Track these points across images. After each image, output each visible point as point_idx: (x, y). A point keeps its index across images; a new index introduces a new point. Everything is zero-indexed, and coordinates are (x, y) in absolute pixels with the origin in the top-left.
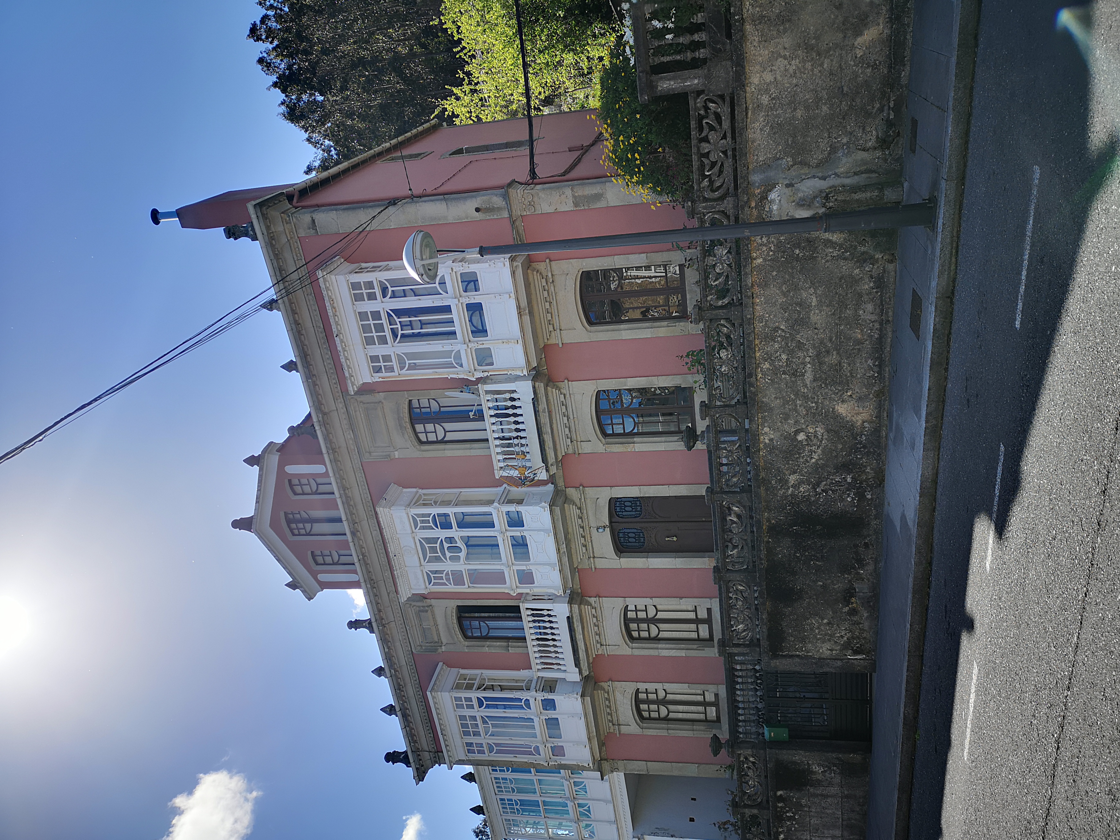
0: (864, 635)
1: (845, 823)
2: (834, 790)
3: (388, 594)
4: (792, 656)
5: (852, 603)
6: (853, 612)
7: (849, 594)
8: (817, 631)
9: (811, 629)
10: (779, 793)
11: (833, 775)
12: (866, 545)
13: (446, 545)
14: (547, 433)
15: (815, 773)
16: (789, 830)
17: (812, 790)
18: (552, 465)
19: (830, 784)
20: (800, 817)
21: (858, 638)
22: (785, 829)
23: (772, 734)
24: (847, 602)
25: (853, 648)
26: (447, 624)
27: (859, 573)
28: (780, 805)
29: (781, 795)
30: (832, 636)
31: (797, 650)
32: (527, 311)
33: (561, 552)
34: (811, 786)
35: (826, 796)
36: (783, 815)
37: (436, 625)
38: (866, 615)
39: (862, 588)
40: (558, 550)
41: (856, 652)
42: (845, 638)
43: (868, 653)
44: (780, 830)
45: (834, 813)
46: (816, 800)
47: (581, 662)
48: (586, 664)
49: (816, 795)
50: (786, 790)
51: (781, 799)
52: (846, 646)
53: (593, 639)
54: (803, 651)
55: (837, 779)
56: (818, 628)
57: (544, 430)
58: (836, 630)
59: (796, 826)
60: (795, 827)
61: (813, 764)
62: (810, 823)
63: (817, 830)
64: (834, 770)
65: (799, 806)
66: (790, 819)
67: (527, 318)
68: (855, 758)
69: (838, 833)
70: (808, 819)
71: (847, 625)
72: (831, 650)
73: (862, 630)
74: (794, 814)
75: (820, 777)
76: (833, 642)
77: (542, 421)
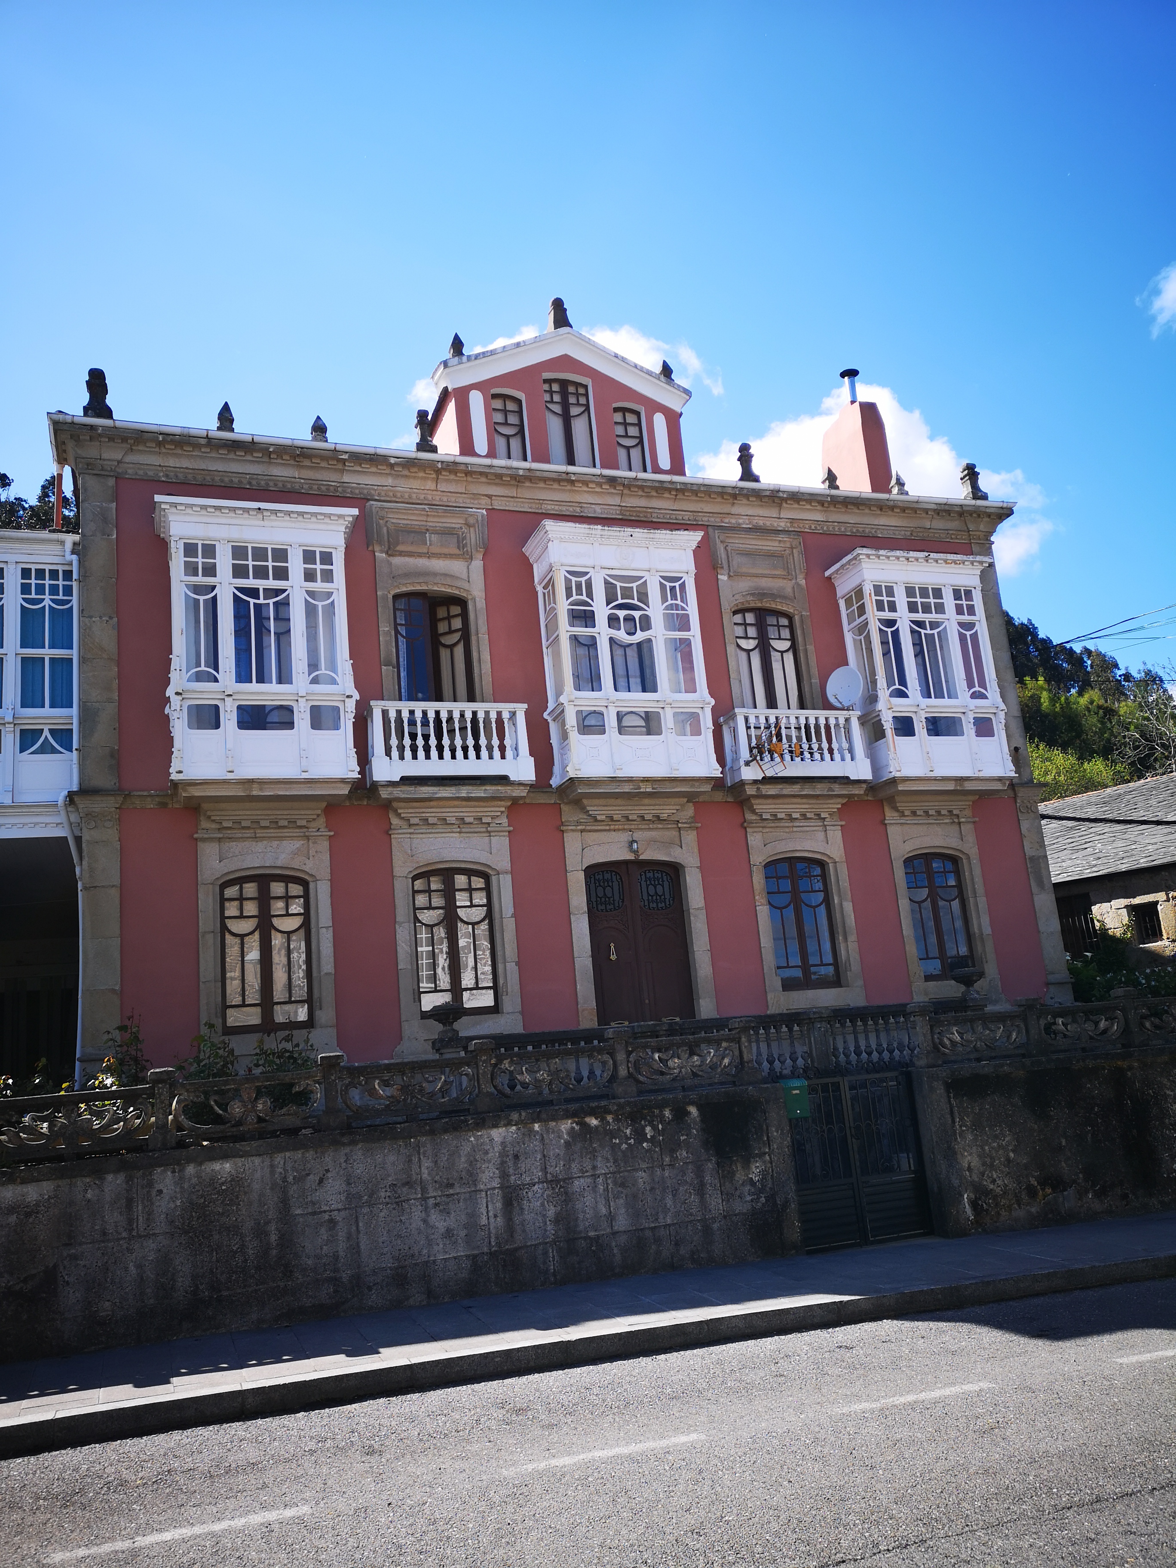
0: (1003, 1213)
1: (648, 1233)
2: (716, 1203)
3: (490, 496)
4: (952, 1113)
5: (1043, 1190)
6: (1032, 1192)
7: (1057, 1183)
8: (995, 1144)
9: (996, 1137)
10: (693, 1110)
11: (749, 1198)
12: (1125, 1197)
13: (637, 614)
14: (802, 789)
15: (747, 1165)
16: (613, 1134)
17: (710, 1165)
18: (758, 789)
19: (727, 1197)
20: (647, 1151)
21: (997, 1205)
22: (613, 1126)
23: (798, 1092)
24: (1044, 1182)
25: (980, 1199)
26: (435, 574)
27: (1087, 1192)
28: (667, 1113)
29: (689, 1113)
30: (992, 1167)
31: (961, 1119)
32: (958, 788)
33: (641, 784)
34: (718, 1164)
35: (701, 1190)
36: (645, 1120)
37: (429, 555)
38: (1033, 1210)
39: (1069, 1200)
40: (646, 780)
41: (974, 1204)
42: (992, 1186)
43: (977, 1222)
44: (610, 1118)
45: (666, 1210)
46: (690, 1176)
47: (412, 789)
48: (403, 796)
49: (699, 1172)
50: (702, 1121)
51: (680, 1114)
52: (980, 1192)
53: (432, 814)
54: (961, 1127)
55: (741, 1207)
56: (999, 1146)
57: (807, 786)
58: (1003, 1172)
59: (624, 1146)
60: (621, 1144)
61: (764, 1162)
62: (636, 1170)
63: (623, 1185)
64: (758, 1198)
65: (672, 1147)
66: (640, 1136)
67: (951, 786)
68: (794, 1230)
69: (622, 1223)
70: (644, 1165)
71: (1012, 1185)
72: (969, 1169)
73: (1010, 1209)
74: (653, 1140)
75: (740, 1176)
76: (982, 1169)
77: (819, 786)
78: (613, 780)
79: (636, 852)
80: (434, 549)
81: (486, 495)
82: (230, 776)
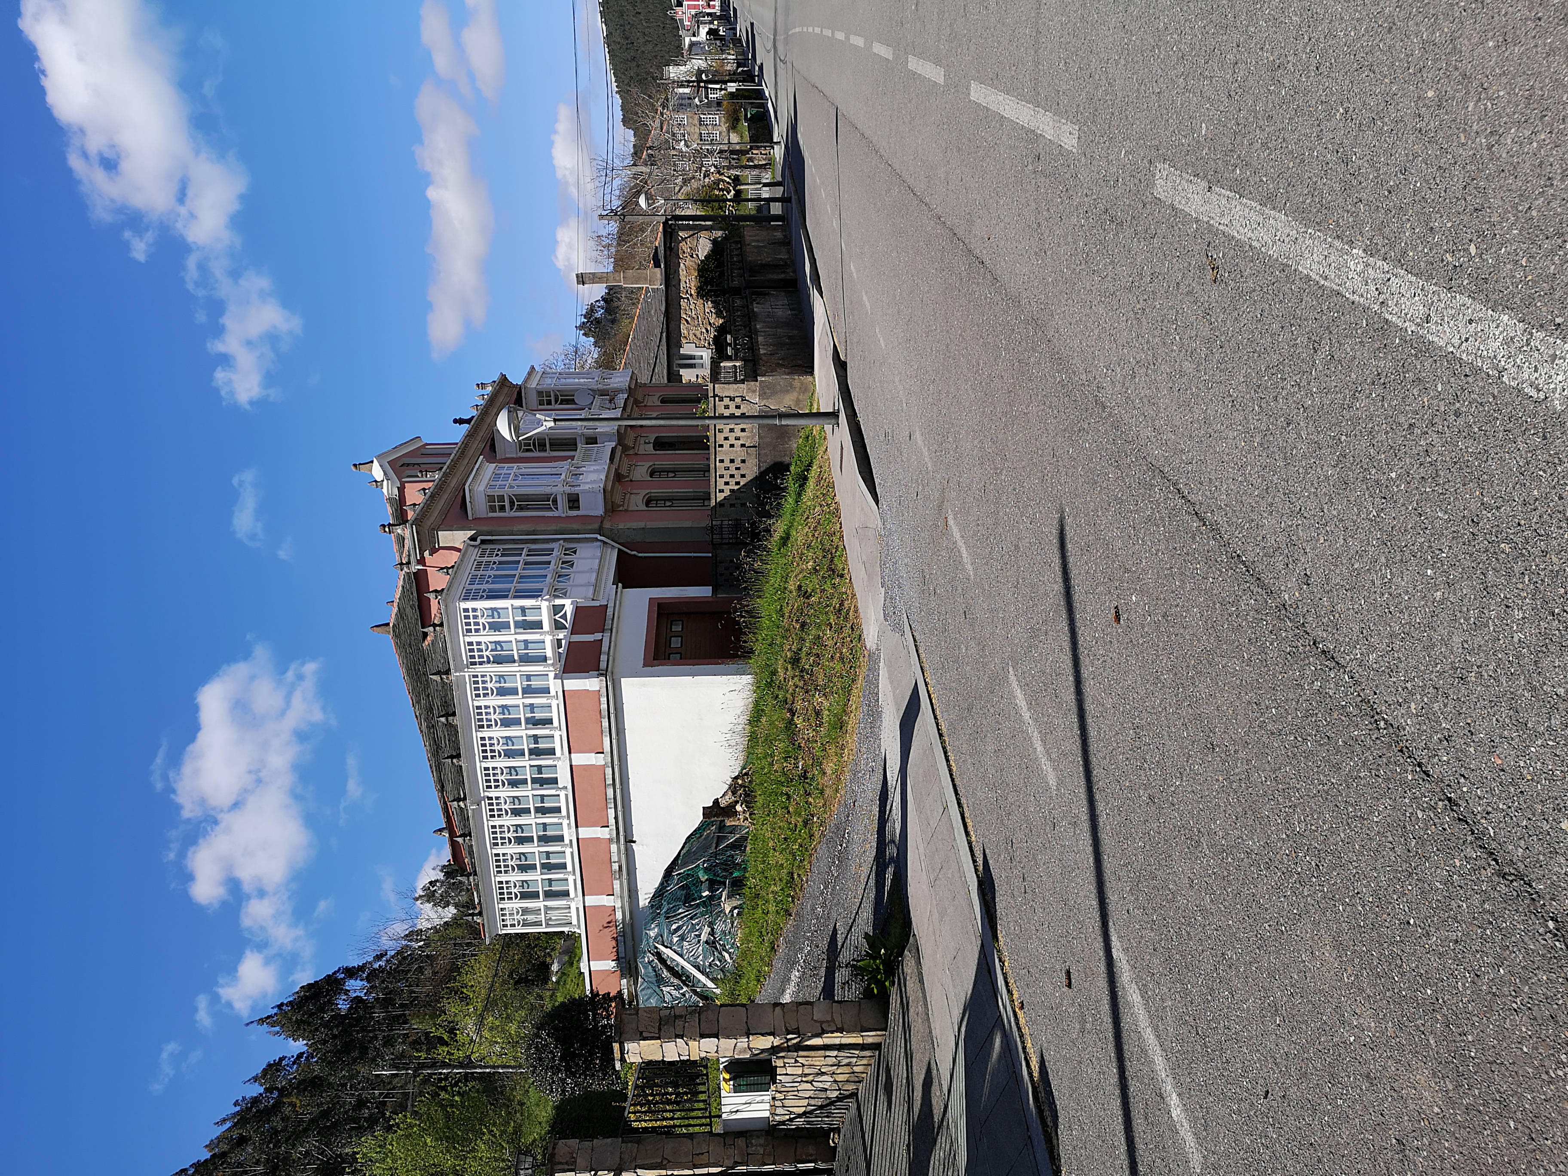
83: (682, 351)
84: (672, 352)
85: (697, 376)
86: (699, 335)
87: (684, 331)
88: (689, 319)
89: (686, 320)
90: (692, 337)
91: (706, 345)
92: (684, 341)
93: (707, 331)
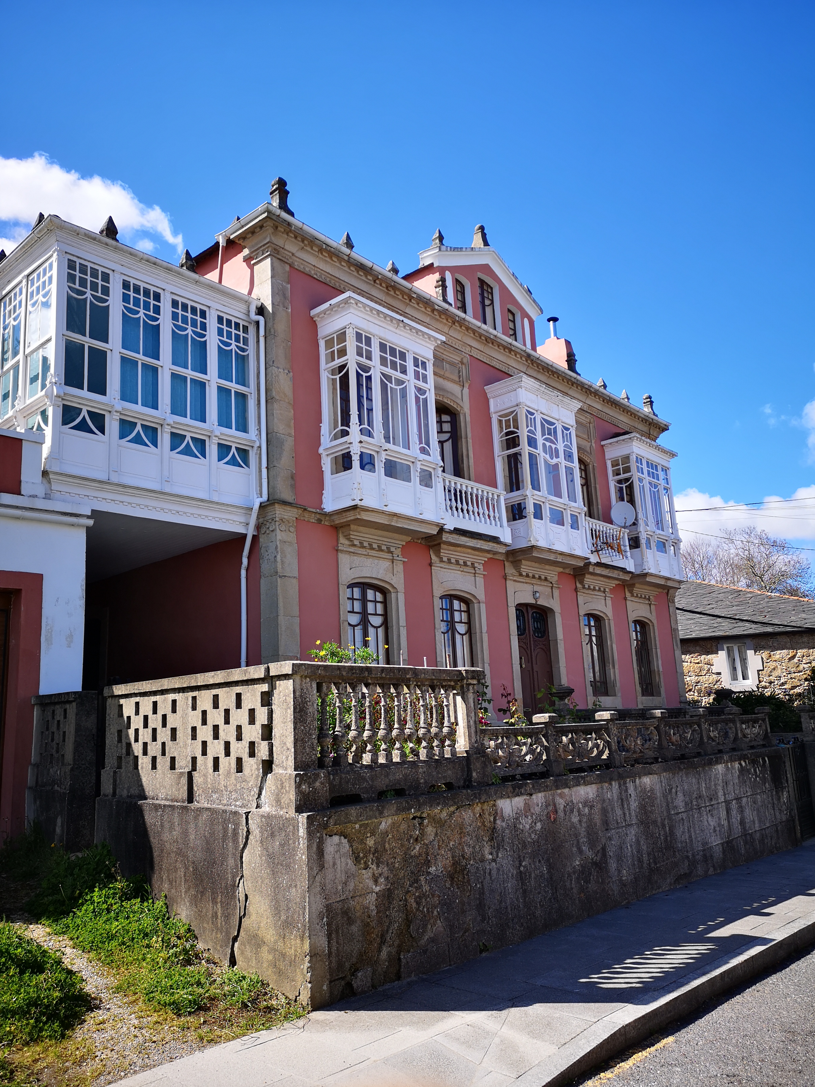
3: (471, 347)
18: (593, 568)
19: (780, 811)
37: (444, 377)
47: (457, 537)
48: (452, 541)
60: (752, 778)
62: (757, 794)
70: (759, 791)
78: (550, 550)
79: (536, 599)
80: (447, 374)
81: (469, 345)
82: (385, 509)
83: (750, 653)
84: (748, 641)
85: (719, 674)
86: (775, 674)
87: (778, 654)
88: (796, 660)
89: (793, 657)
90: (772, 665)
91: (763, 684)
92: (765, 654)
93: (783, 684)
